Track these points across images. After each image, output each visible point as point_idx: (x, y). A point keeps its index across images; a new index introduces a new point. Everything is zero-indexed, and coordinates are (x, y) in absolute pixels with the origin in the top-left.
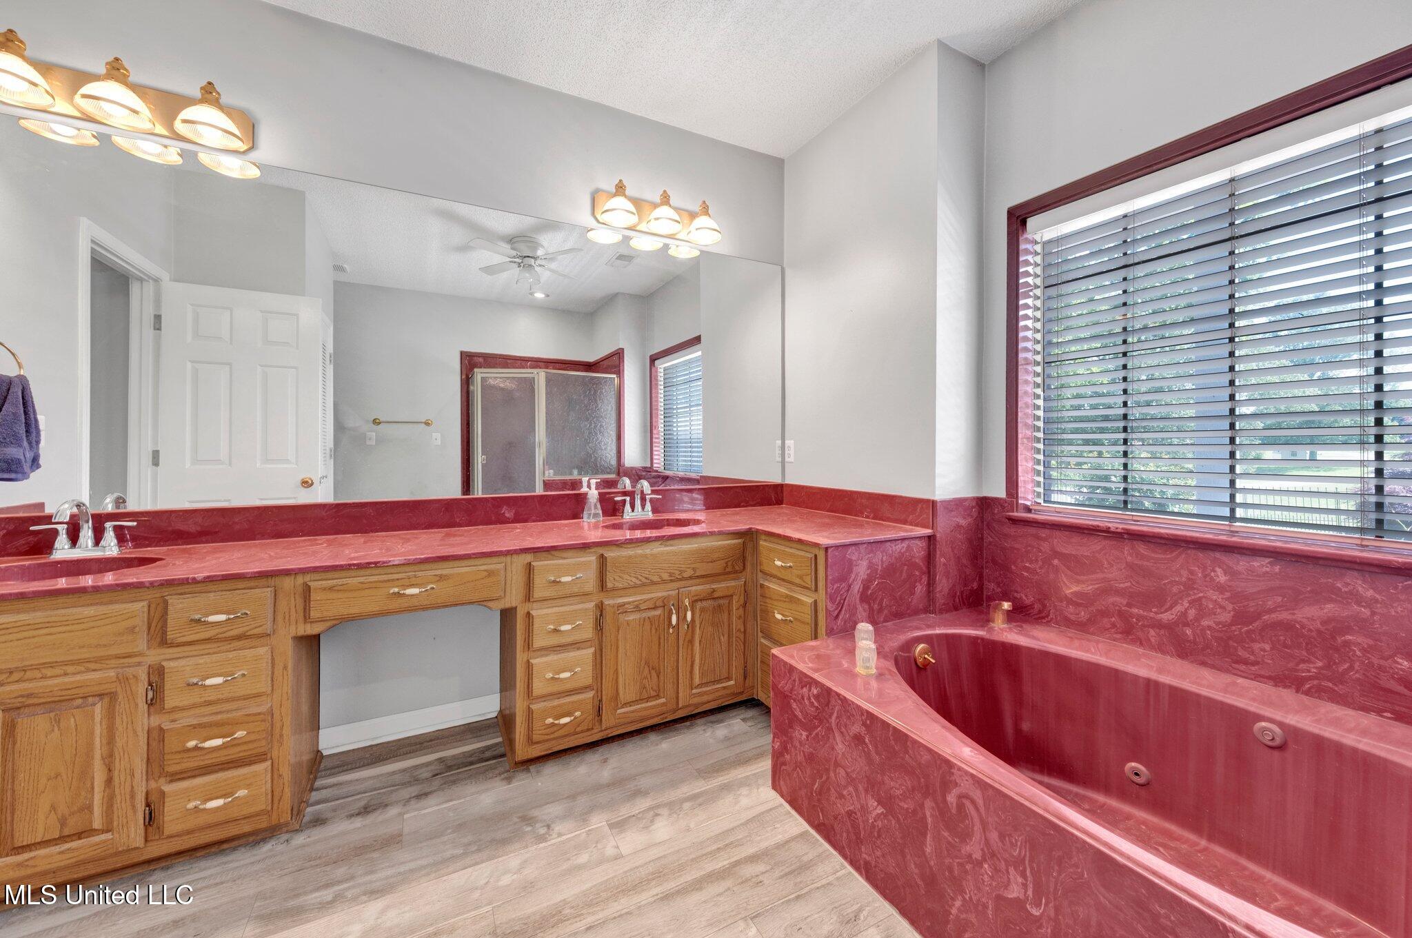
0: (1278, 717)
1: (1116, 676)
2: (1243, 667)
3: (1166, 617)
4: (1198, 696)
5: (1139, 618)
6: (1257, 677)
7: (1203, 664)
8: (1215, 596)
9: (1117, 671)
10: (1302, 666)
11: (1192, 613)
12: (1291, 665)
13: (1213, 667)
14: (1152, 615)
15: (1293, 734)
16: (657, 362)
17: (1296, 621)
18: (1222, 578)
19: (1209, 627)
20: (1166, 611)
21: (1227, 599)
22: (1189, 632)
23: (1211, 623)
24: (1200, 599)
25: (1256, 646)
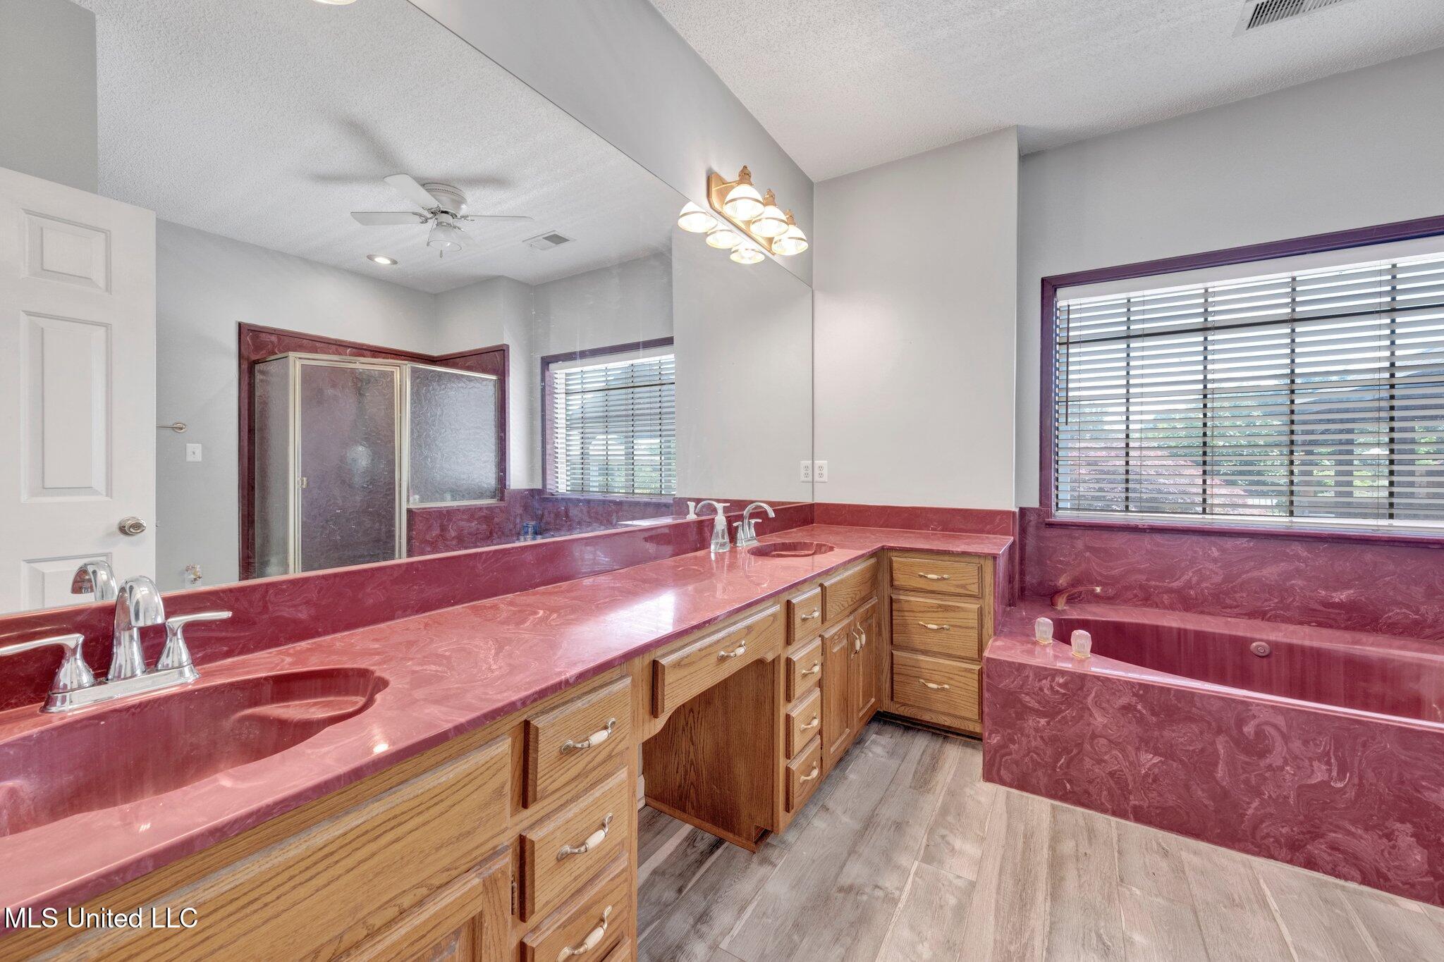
0: (1265, 637)
1: (1156, 630)
2: (1228, 610)
3: (1175, 585)
4: (1214, 634)
5: (1156, 587)
6: (1237, 616)
7: (1202, 612)
8: (1211, 566)
9: (1157, 627)
10: (1266, 603)
11: (1195, 579)
12: (1259, 604)
13: (1210, 614)
14: (1165, 584)
15: (1275, 646)
16: (552, 366)
17: (1264, 577)
18: (1215, 553)
19: (1207, 588)
20: (1177, 580)
21: (1220, 567)
22: (1192, 592)
23: (1208, 585)
24: (1200, 570)
25: (1237, 595)
